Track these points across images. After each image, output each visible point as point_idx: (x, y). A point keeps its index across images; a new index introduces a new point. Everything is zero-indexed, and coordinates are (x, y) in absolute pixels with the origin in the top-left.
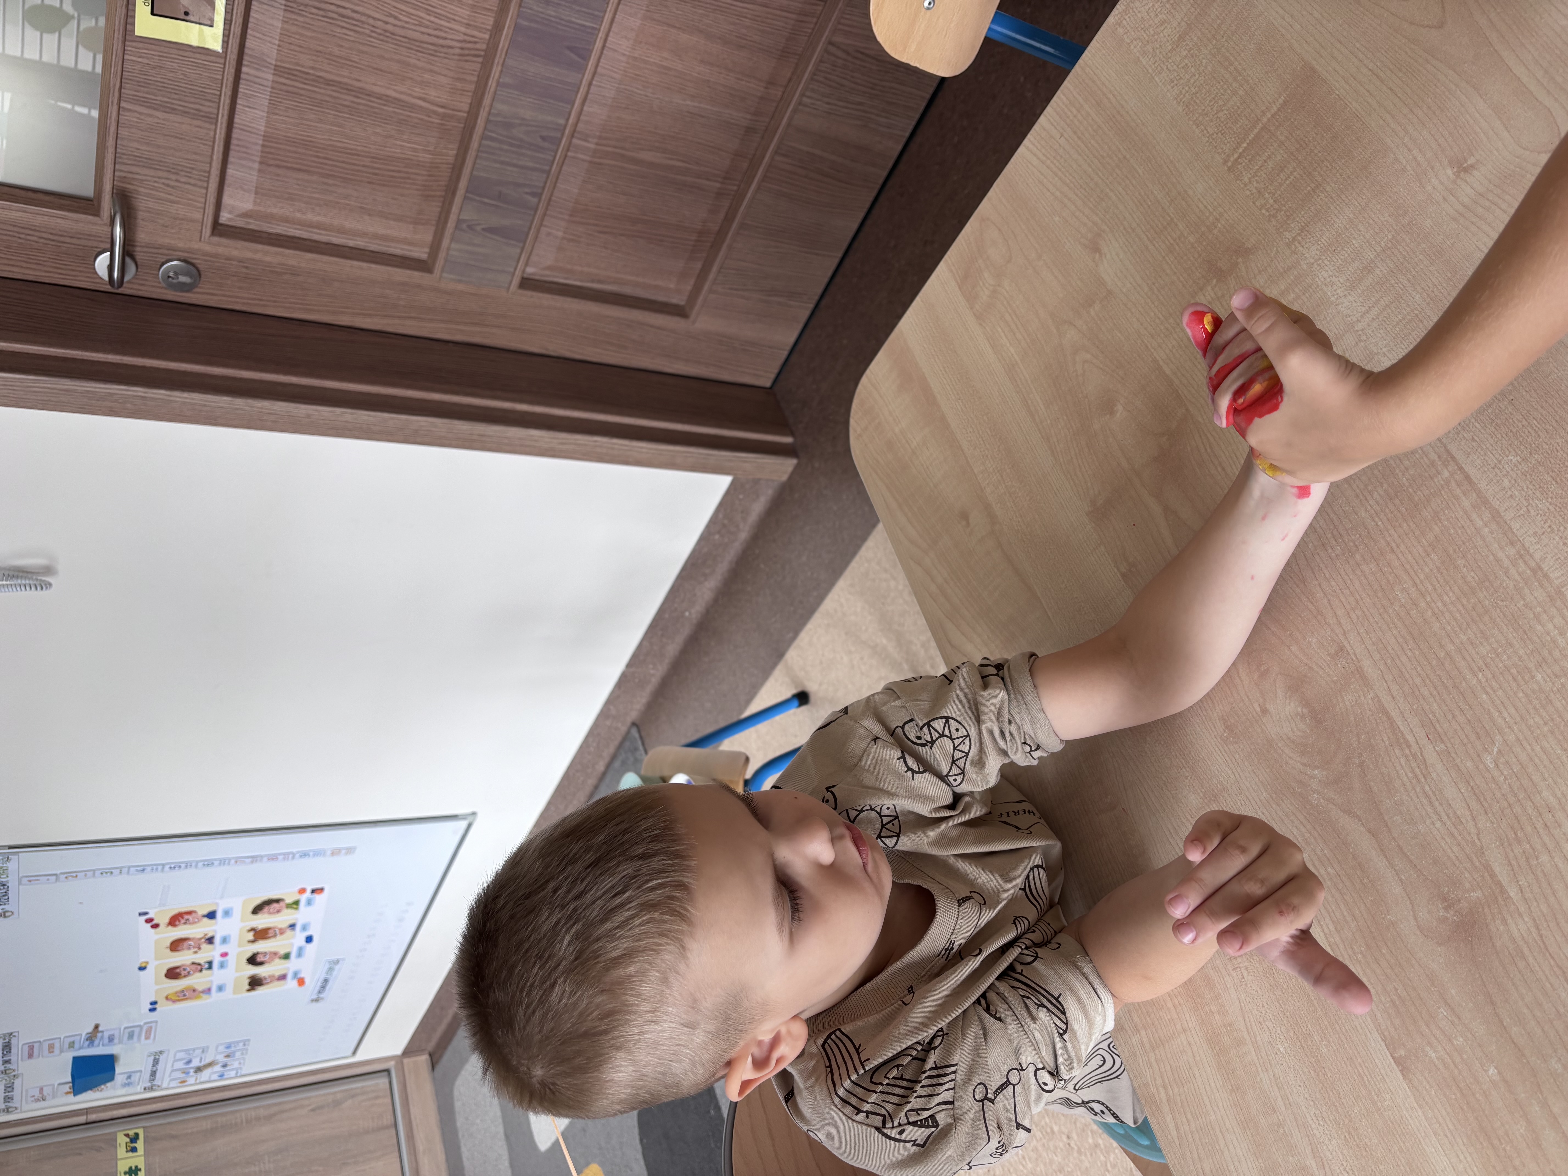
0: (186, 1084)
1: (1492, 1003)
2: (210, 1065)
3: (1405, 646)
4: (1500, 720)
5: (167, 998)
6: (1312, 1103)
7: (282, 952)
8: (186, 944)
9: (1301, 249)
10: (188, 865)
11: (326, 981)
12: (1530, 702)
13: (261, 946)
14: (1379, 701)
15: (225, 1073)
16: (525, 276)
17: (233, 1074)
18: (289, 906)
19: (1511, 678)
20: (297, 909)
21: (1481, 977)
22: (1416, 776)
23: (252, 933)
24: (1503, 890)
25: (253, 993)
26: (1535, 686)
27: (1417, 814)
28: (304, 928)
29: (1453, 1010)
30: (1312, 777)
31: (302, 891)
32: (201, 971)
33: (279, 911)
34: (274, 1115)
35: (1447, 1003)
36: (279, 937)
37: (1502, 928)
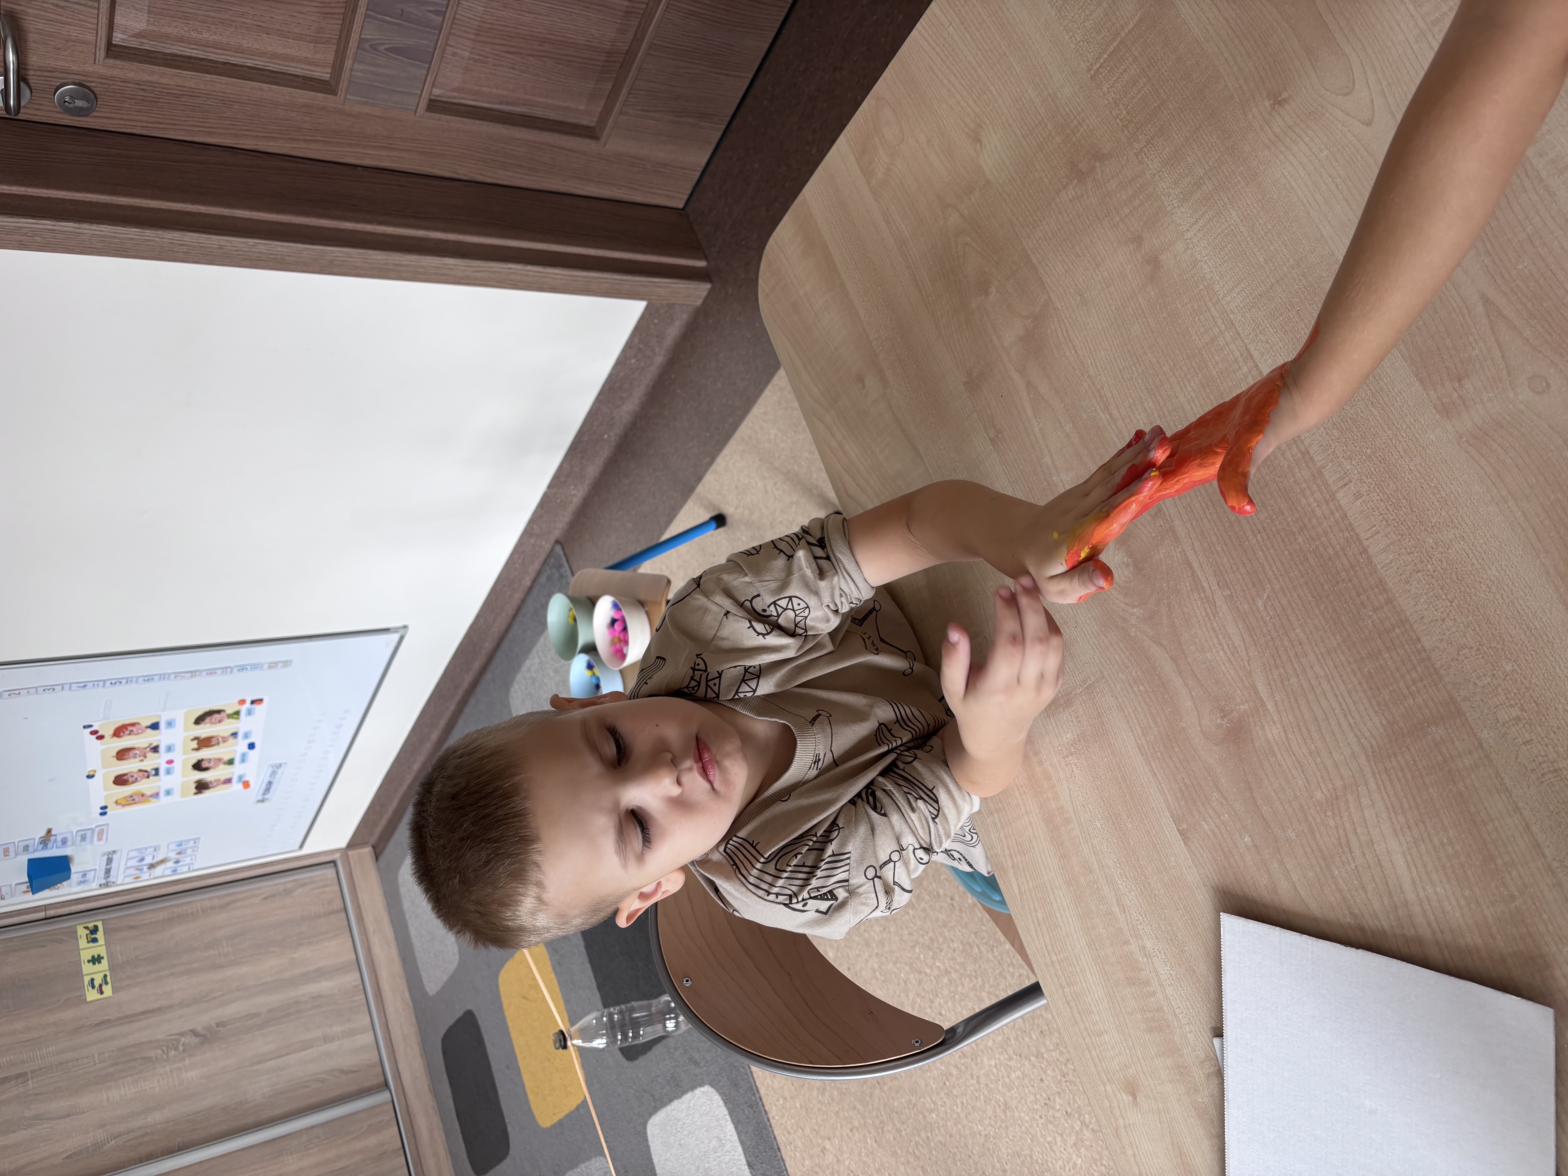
0: (140, 879)
1: (1250, 789)
2: (163, 861)
3: (1207, 510)
4: (1270, 573)
5: (116, 803)
6: (1118, 865)
7: (226, 758)
8: (131, 753)
9: (1146, 160)
10: (129, 680)
11: (270, 783)
12: (1293, 559)
13: (205, 754)
14: (1185, 554)
15: (178, 869)
16: (432, 98)
17: (185, 869)
18: (230, 716)
19: (1280, 540)
20: (238, 718)
21: (1243, 769)
22: (1208, 615)
23: (195, 742)
24: (1263, 704)
25: (200, 796)
26: (1297, 547)
27: (1206, 645)
28: (246, 736)
29: (1222, 793)
30: (1132, 614)
31: (242, 702)
32: (148, 777)
33: (220, 721)
34: (229, 904)
35: (1218, 789)
36: (222, 745)
37: (1260, 732)
